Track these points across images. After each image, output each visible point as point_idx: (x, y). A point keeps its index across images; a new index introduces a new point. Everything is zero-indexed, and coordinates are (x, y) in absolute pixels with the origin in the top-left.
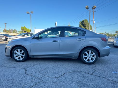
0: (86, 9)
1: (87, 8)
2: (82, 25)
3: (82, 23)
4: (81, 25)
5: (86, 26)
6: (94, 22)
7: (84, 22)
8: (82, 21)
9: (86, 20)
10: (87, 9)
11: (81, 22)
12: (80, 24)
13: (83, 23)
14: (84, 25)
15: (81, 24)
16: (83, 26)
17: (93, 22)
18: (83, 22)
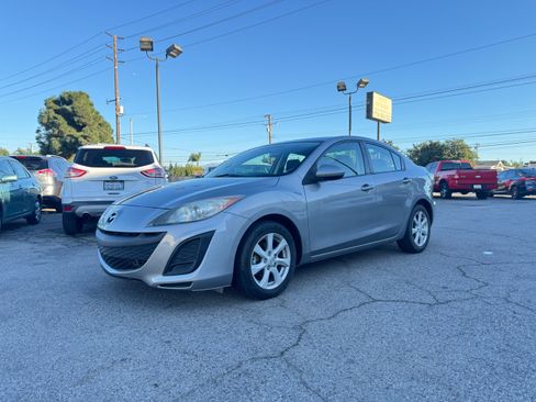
0: (142, 50)
1: (148, 47)
2: (61, 120)
3: (58, 107)
4: (59, 117)
5: (84, 126)
6: (122, 111)
7: (76, 104)
8: (57, 97)
9: (81, 93)
10: (146, 50)
11: (56, 102)
12: (53, 114)
13: (68, 108)
14: (76, 119)
15: (57, 112)
16: (69, 124)
17: (117, 110)
18: (70, 103)
